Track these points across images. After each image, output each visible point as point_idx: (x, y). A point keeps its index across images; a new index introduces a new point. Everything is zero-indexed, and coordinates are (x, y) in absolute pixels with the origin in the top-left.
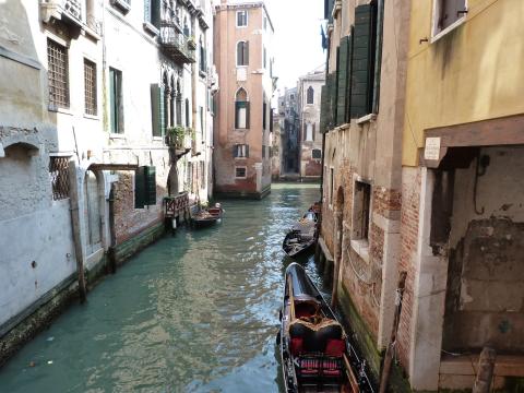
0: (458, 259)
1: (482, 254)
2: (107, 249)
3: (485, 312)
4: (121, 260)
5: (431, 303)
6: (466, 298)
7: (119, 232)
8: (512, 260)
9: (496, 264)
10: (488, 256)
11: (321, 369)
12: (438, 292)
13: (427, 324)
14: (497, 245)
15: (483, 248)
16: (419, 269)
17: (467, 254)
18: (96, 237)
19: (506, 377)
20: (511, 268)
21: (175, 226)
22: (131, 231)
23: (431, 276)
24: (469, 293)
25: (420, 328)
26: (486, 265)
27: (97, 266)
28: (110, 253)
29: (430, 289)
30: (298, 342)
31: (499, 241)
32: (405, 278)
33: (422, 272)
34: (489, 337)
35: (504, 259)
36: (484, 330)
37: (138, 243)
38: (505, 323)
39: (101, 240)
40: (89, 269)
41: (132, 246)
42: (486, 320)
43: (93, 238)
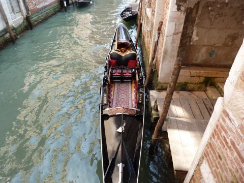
0: (194, 14)
1: (209, 12)
2: (25, 16)
3: (204, 46)
4: (36, 23)
5: (173, 39)
6: (195, 38)
7: (31, 7)
8: (225, 16)
9: (216, 18)
10: (212, 13)
11: (122, 73)
12: (178, 33)
13: (169, 51)
14: (219, 6)
15: (210, 8)
16: (168, 19)
17: (200, 12)
18: (16, 9)
19: (205, 77)
20: (223, 21)
21: (65, 5)
22: (38, 7)
23: (175, 23)
24: (197, 35)
25: (165, 53)
26: (210, 19)
27: (20, 25)
28: (27, 19)
29: (173, 32)
30: (114, 61)
31: (220, 4)
32: (161, 25)
33: (170, 21)
34: (203, 59)
35: (220, 15)
36: (201, 55)
37: (44, 14)
38: (213, 51)
39: (20, 11)
40: (15, 27)
41: (42, 16)
42: (204, 50)
43: (15, 10)
